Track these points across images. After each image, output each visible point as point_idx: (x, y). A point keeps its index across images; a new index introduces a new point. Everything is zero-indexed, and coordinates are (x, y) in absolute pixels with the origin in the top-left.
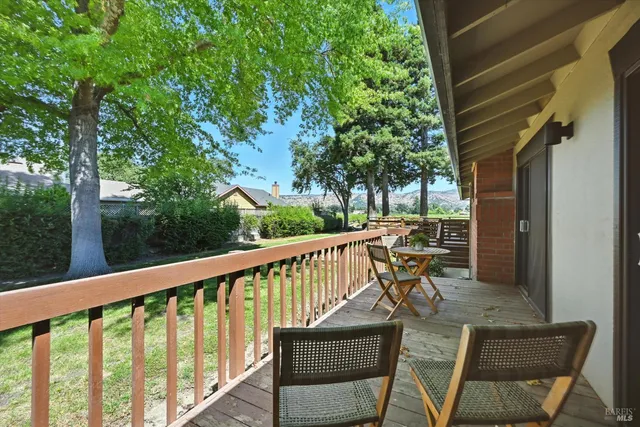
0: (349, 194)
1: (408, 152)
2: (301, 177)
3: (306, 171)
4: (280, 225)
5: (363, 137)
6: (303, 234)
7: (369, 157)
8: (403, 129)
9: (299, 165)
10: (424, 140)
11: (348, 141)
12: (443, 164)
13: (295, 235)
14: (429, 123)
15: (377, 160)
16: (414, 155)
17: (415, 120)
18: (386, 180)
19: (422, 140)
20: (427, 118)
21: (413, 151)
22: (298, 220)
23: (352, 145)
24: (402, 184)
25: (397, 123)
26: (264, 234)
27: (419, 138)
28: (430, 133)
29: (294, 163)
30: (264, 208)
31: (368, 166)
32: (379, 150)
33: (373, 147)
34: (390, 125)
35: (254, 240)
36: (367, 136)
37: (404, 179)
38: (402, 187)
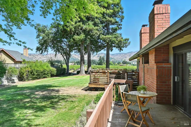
0: (69, 55)
1: (101, 35)
2: (42, 45)
3: (45, 41)
4: (31, 73)
5: (79, 26)
6: (44, 78)
7: (82, 36)
8: (98, 23)
9: (41, 38)
10: (108, 29)
11: (71, 27)
12: (117, 42)
13: (40, 78)
14: (111, 21)
15: (86, 38)
16: (104, 37)
17: (104, 20)
18: (90, 48)
19: (107, 30)
20: (110, 19)
21: (103, 34)
22: (42, 70)
23: (73, 29)
24: (97, 51)
25: (96, 20)
26: (21, 78)
27: (106, 28)
28: (111, 27)
29: (38, 36)
30: (21, 62)
31: (81, 41)
32: (87, 33)
33: (84, 31)
34: (92, 21)
35: (15, 83)
36: (82, 25)
37: (98, 48)
38: (97, 52)
